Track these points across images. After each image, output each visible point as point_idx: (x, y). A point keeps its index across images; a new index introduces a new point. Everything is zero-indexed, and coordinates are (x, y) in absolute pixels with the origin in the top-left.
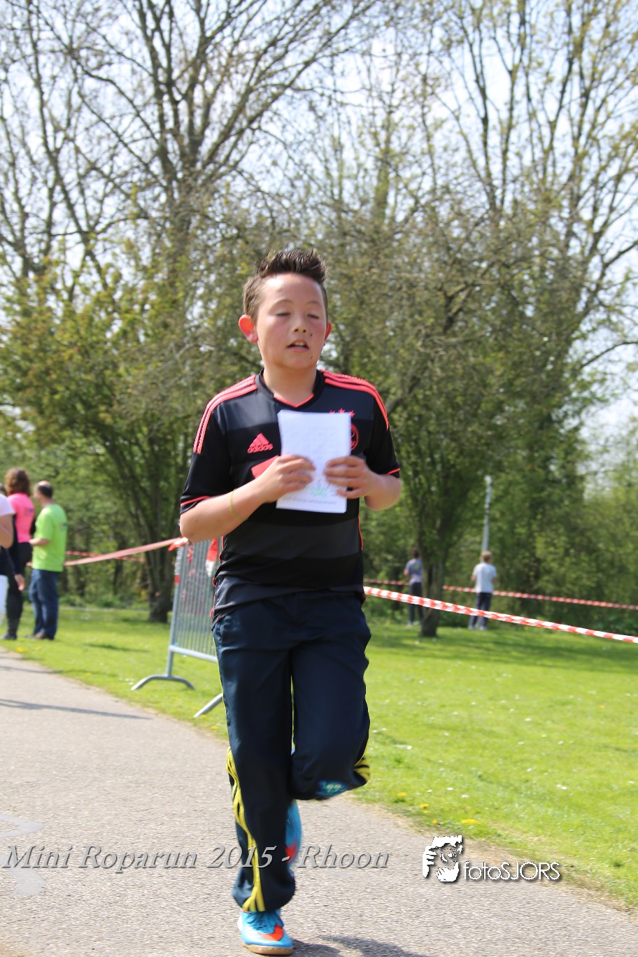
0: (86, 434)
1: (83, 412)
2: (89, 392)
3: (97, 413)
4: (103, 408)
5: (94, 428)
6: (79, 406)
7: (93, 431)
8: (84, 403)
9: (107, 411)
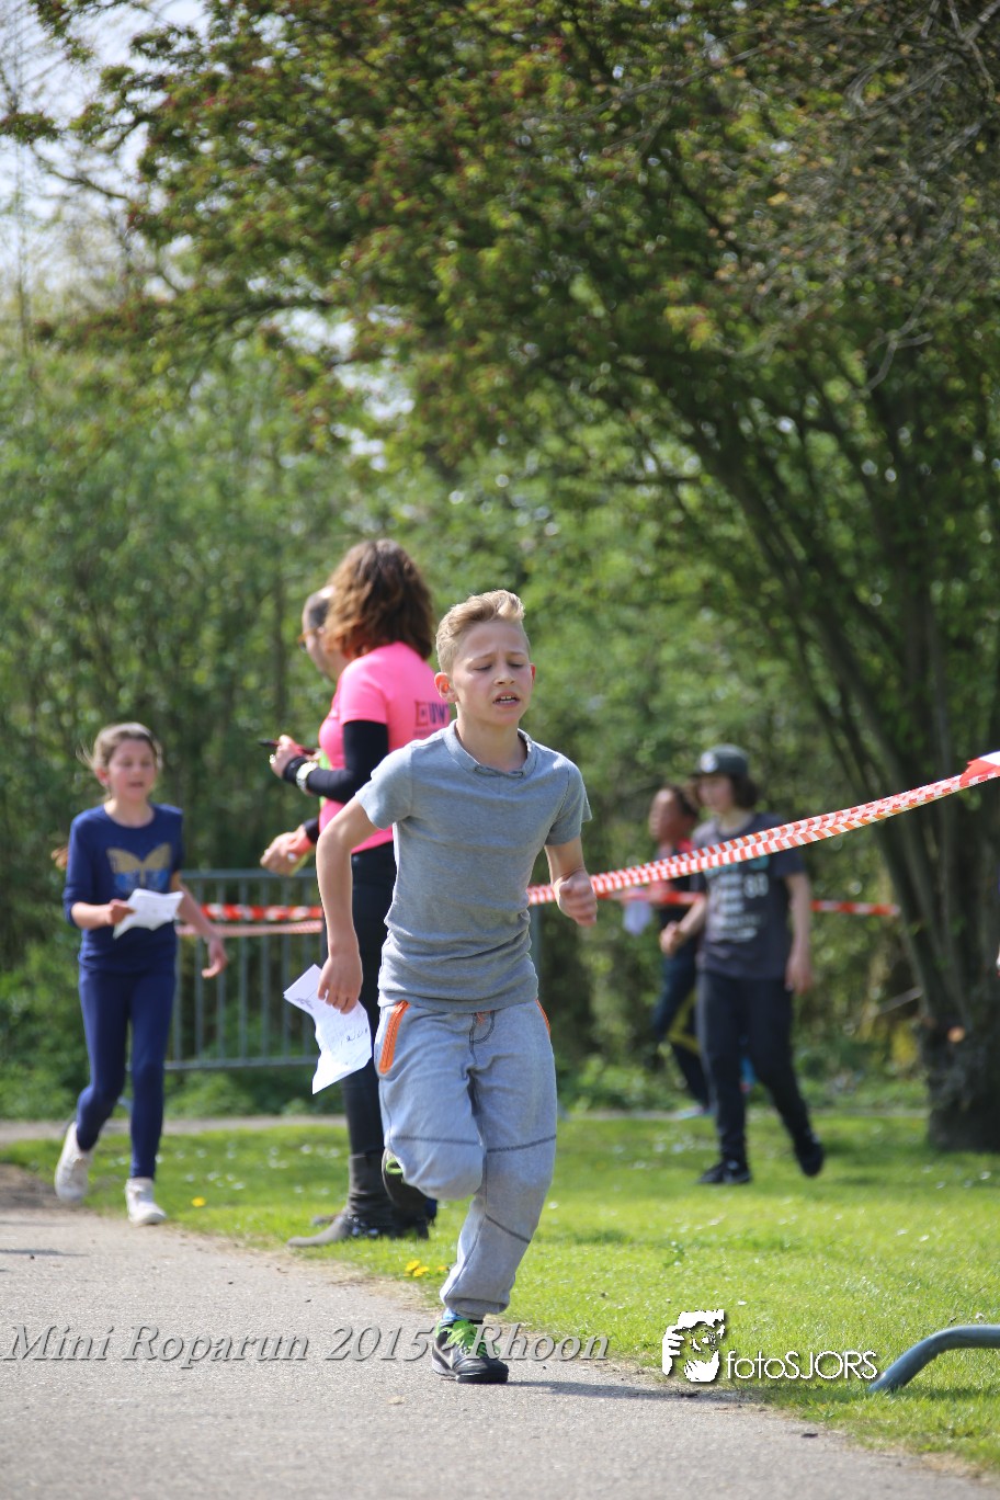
0: (618, 400)
1: (599, 311)
2: (622, 224)
3: (658, 307)
4: (677, 286)
5: (647, 373)
6: (581, 289)
7: (648, 388)
8: (601, 274)
9: (695, 297)
